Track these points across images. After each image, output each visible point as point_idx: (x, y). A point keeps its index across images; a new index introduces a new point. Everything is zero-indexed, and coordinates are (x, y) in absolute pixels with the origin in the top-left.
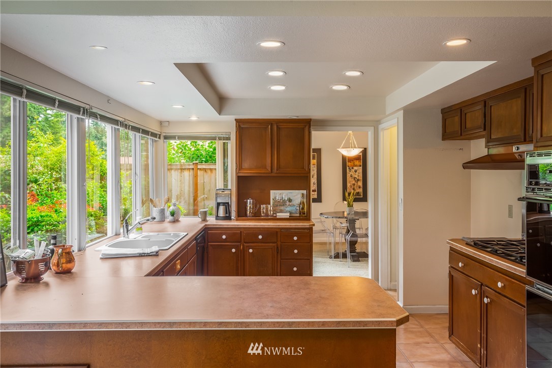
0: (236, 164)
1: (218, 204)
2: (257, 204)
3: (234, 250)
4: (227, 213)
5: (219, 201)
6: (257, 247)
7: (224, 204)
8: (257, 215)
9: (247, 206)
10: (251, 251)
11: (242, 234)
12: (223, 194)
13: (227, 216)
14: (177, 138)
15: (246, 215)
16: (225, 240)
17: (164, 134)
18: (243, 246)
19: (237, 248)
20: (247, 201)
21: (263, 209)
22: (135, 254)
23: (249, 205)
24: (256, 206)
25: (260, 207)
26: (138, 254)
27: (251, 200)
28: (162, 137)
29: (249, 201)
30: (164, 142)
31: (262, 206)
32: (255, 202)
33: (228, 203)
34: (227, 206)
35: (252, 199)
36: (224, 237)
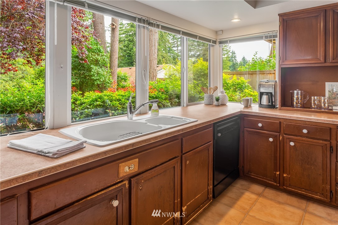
0: (279, 56)
1: (261, 94)
2: (307, 95)
3: (271, 140)
4: (269, 102)
5: (262, 90)
6: (301, 141)
7: (267, 93)
8: (306, 106)
9: (294, 96)
10: (292, 144)
11: (282, 124)
12: (266, 85)
13: (269, 105)
14: (229, 41)
15: (292, 106)
16: (262, 128)
17: (219, 40)
18: (283, 137)
19: (275, 137)
20: (294, 93)
21: (314, 101)
22: (34, 150)
23: (295, 96)
24: (305, 98)
25: (310, 99)
26: (36, 150)
27: (300, 92)
28: (217, 43)
29: (295, 92)
30: (220, 46)
31: (313, 98)
32: (303, 93)
33: (271, 93)
34: (270, 95)
35: (300, 90)
36: (260, 125)
